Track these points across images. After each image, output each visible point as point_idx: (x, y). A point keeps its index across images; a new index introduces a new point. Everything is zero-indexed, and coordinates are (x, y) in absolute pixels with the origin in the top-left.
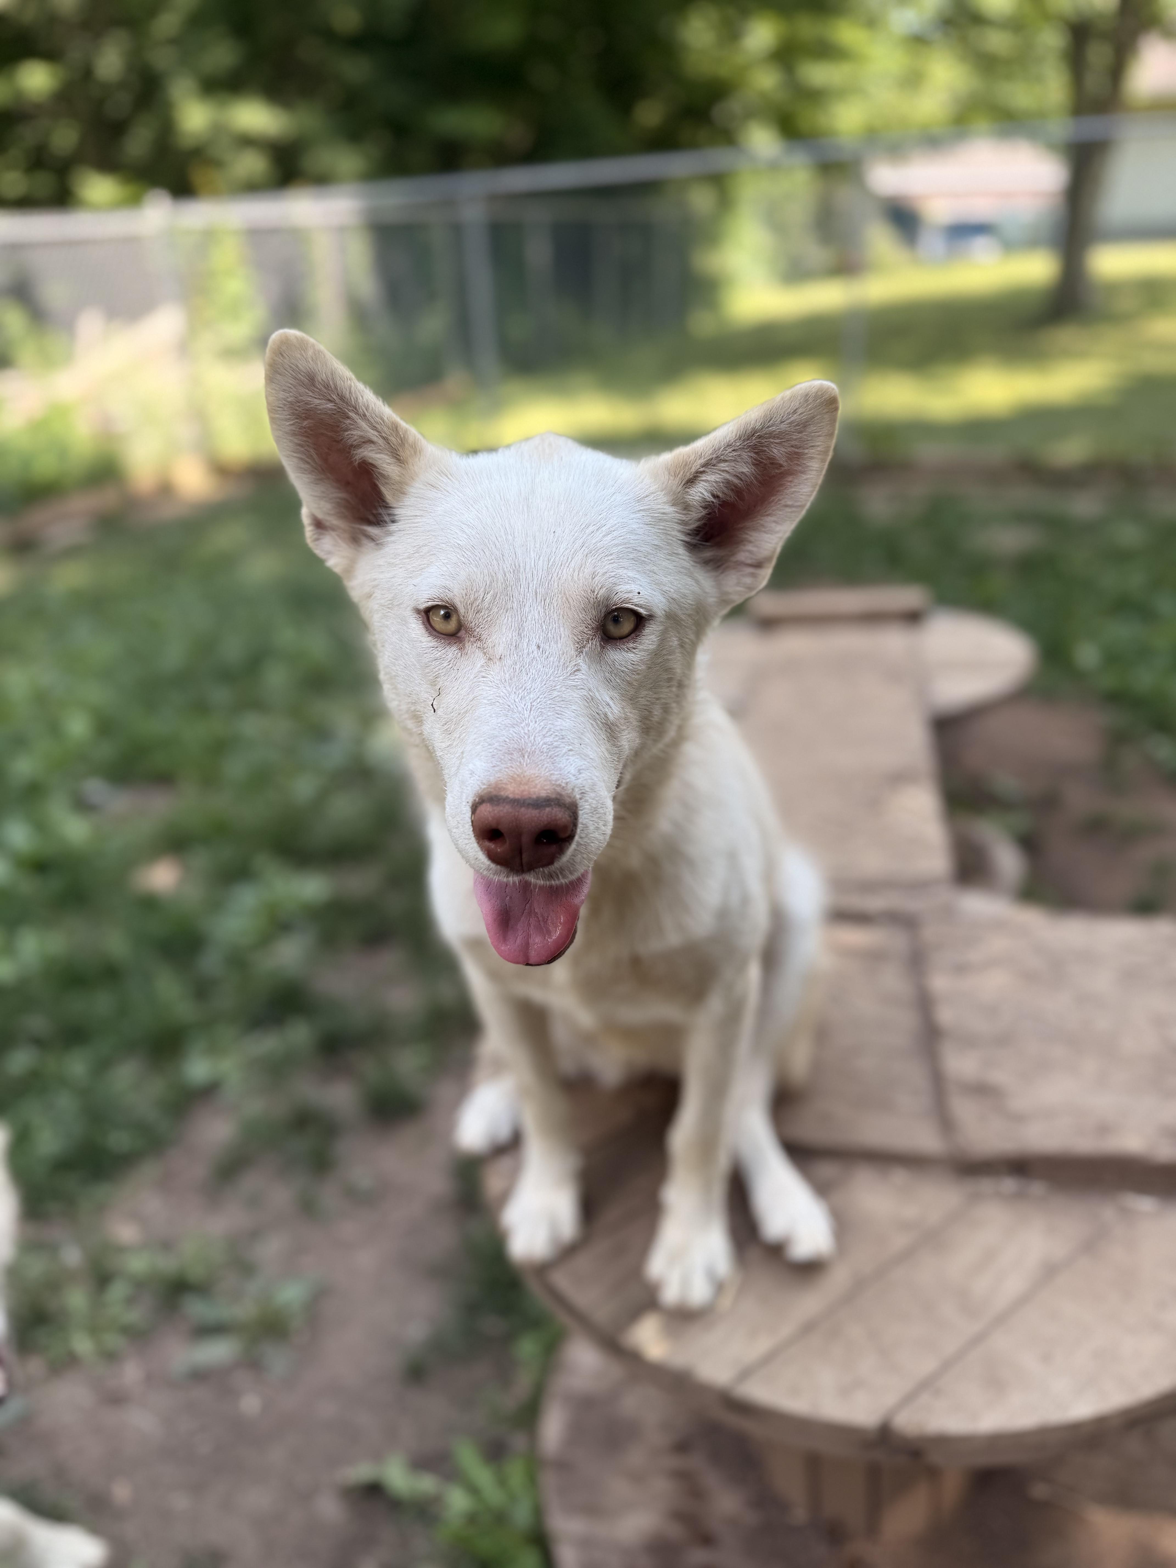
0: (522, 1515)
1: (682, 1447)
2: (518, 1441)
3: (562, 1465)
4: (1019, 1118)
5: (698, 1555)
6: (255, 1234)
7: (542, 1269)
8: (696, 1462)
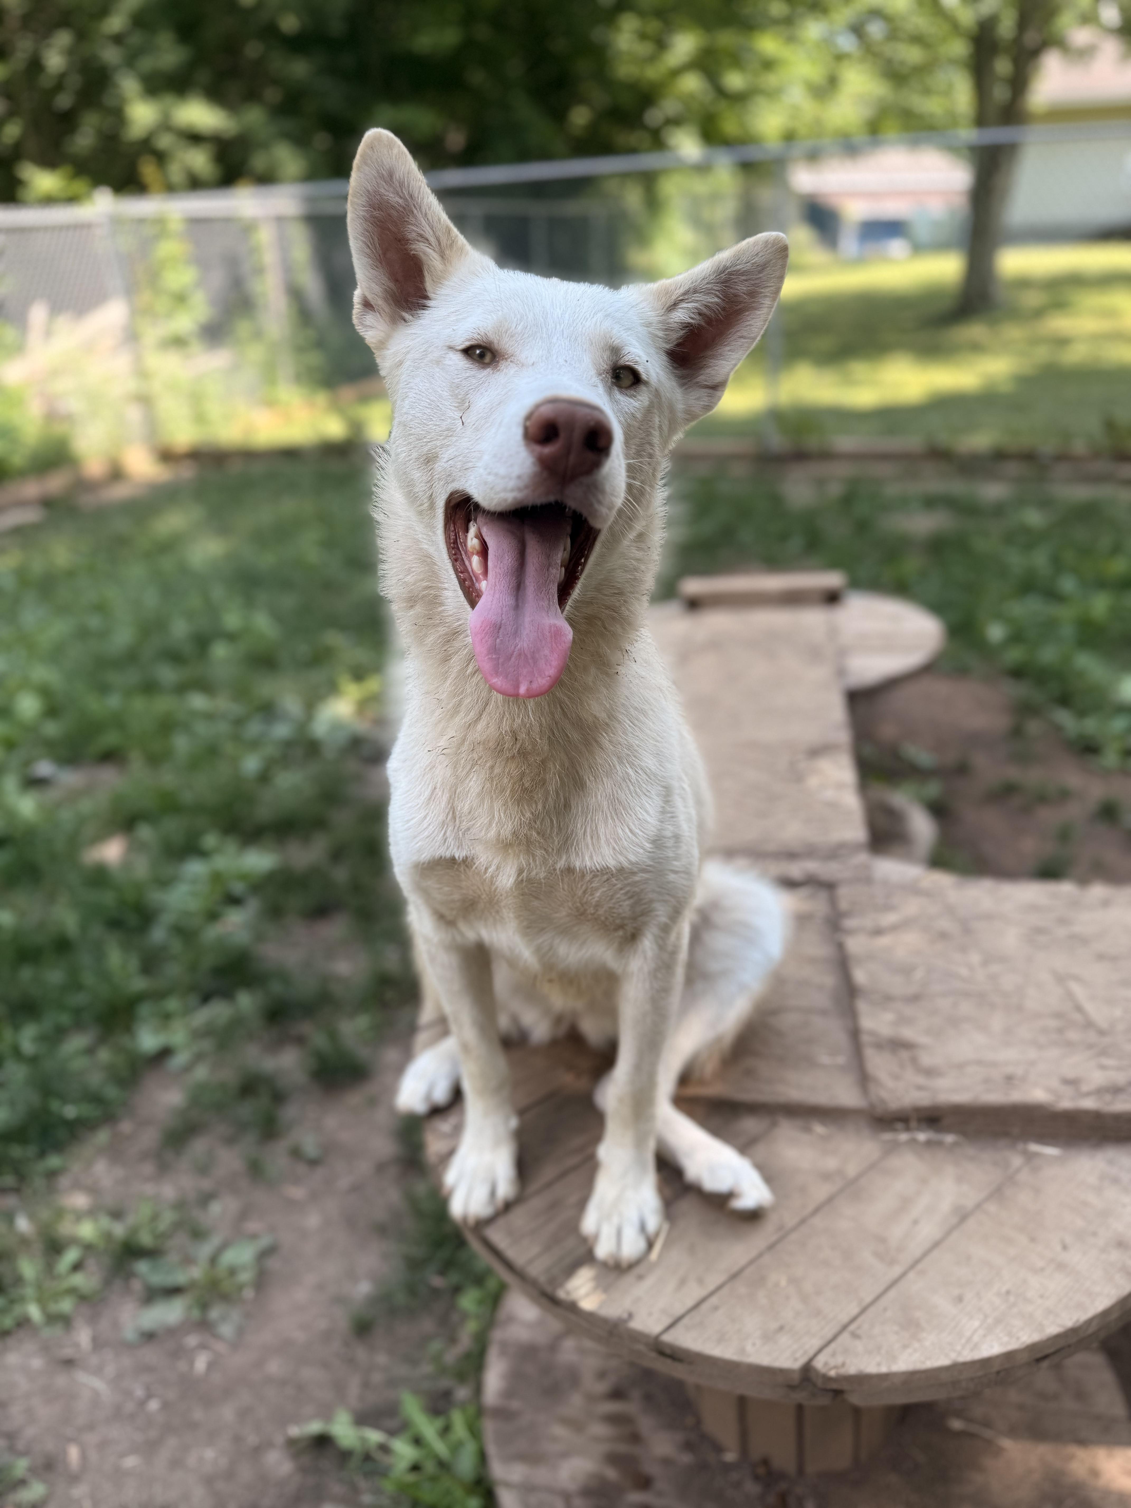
0: (466, 1465)
1: (617, 1394)
2: (462, 1393)
3: (502, 1414)
4: (930, 1072)
5: (636, 1497)
6: (206, 1199)
7: (481, 1225)
8: (631, 1407)
